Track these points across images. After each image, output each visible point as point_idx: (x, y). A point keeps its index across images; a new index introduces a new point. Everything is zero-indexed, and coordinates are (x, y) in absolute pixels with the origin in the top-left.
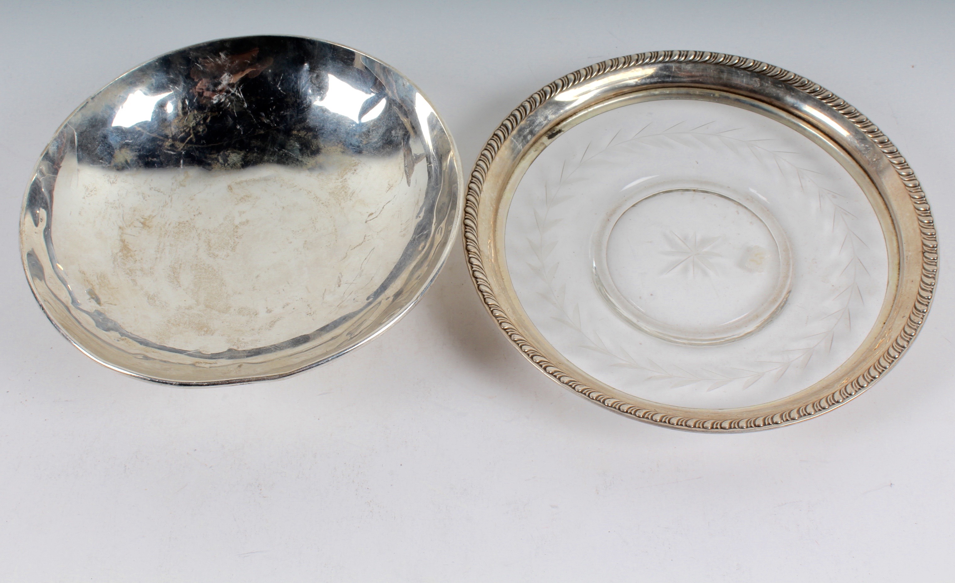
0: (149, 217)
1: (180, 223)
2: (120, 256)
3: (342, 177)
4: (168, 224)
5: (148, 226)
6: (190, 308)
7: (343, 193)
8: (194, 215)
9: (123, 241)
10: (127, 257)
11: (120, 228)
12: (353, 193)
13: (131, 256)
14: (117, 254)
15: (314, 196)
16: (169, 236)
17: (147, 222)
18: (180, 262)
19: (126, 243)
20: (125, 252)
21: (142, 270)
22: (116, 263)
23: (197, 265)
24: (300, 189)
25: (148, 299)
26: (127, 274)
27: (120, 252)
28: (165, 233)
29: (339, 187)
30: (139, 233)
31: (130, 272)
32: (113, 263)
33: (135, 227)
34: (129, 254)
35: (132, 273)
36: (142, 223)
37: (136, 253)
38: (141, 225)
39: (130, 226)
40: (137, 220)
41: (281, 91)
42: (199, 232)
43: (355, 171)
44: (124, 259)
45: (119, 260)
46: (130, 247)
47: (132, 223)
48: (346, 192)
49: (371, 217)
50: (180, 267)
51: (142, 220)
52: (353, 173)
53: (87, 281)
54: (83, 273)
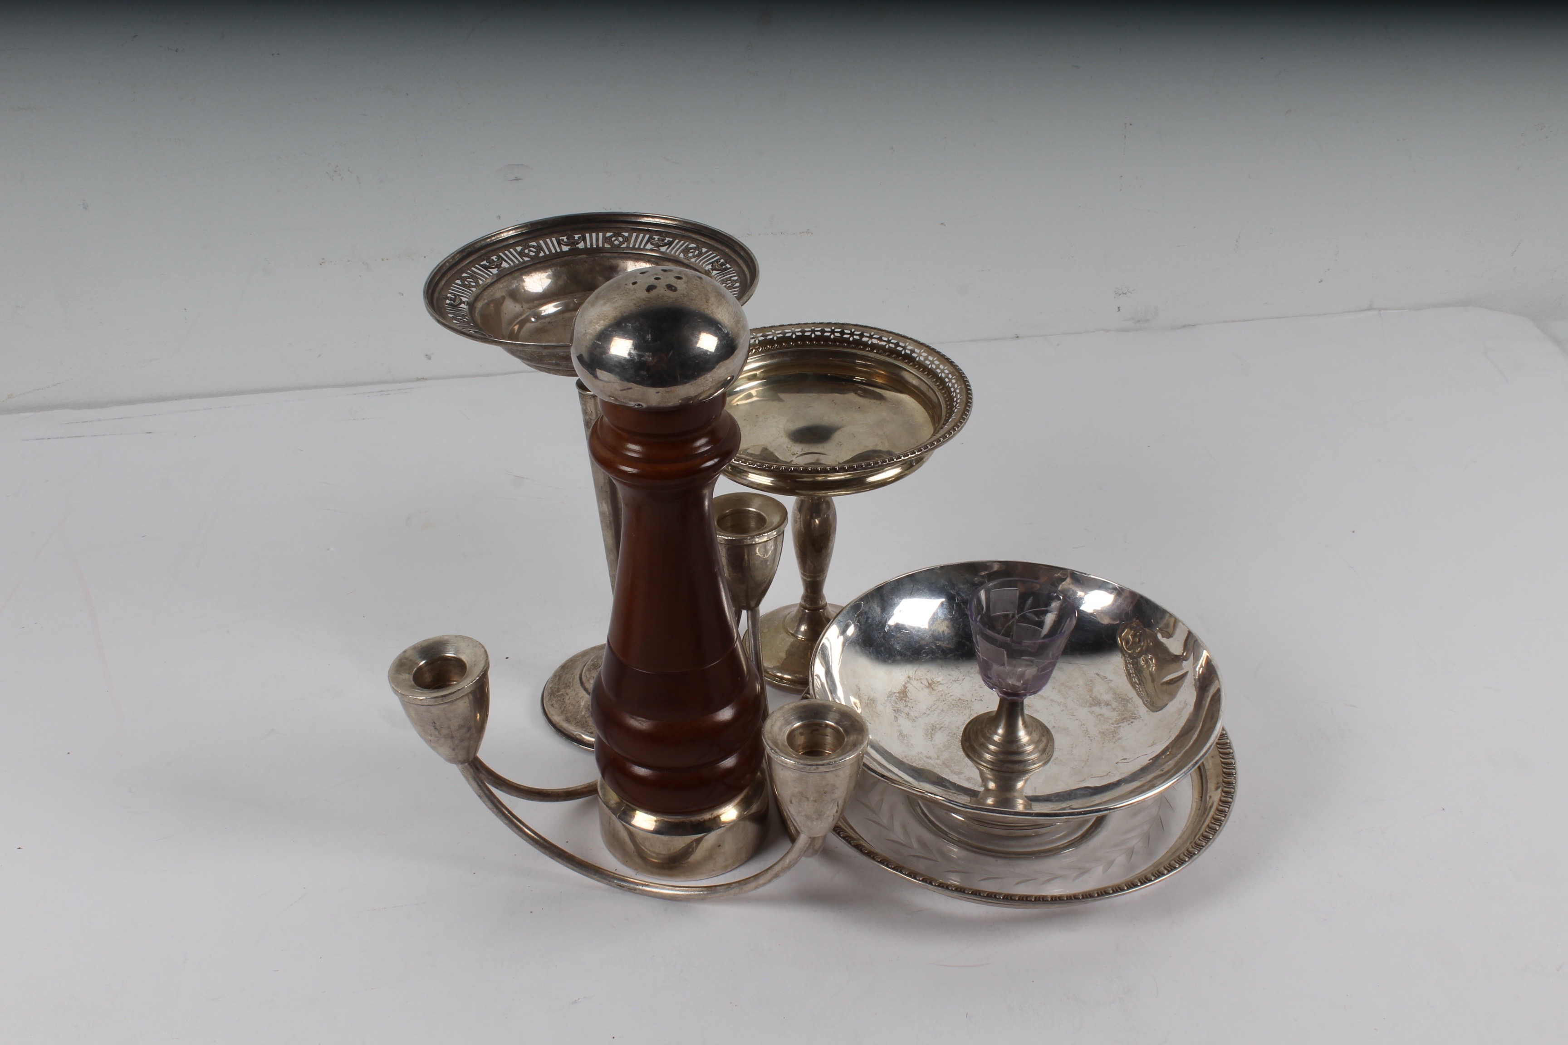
0: (938, 682)
1: (960, 699)
2: (896, 696)
3: (1118, 724)
4: (949, 695)
5: (933, 688)
6: (930, 758)
7: (1112, 735)
8: (976, 700)
9: (905, 687)
10: (901, 699)
11: (909, 677)
12: (1119, 739)
13: (905, 701)
14: (895, 693)
15: (1085, 729)
16: (945, 703)
17: (934, 685)
18: (942, 726)
19: (906, 690)
20: (902, 695)
21: (908, 714)
22: (889, 699)
23: (955, 734)
24: (1077, 720)
25: (900, 735)
26: (894, 710)
27: (898, 693)
28: (943, 700)
29: (1111, 730)
30: (922, 689)
31: (897, 711)
32: (888, 697)
33: (921, 683)
34: (905, 699)
35: (898, 712)
36: (929, 684)
37: (910, 701)
38: (927, 685)
39: (918, 680)
40: (927, 679)
41: (1104, 636)
42: (972, 713)
43: (1132, 723)
44: (898, 700)
45: (893, 698)
46: (909, 694)
47: (920, 679)
48: (1114, 736)
49: (1123, 761)
50: (940, 729)
51: (930, 682)
52: (1129, 724)
53: (859, 695)
54: (859, 689)
